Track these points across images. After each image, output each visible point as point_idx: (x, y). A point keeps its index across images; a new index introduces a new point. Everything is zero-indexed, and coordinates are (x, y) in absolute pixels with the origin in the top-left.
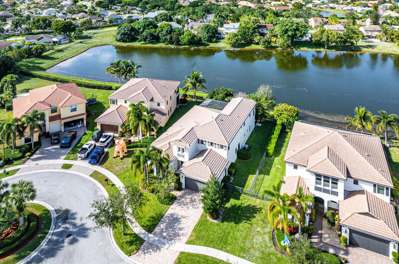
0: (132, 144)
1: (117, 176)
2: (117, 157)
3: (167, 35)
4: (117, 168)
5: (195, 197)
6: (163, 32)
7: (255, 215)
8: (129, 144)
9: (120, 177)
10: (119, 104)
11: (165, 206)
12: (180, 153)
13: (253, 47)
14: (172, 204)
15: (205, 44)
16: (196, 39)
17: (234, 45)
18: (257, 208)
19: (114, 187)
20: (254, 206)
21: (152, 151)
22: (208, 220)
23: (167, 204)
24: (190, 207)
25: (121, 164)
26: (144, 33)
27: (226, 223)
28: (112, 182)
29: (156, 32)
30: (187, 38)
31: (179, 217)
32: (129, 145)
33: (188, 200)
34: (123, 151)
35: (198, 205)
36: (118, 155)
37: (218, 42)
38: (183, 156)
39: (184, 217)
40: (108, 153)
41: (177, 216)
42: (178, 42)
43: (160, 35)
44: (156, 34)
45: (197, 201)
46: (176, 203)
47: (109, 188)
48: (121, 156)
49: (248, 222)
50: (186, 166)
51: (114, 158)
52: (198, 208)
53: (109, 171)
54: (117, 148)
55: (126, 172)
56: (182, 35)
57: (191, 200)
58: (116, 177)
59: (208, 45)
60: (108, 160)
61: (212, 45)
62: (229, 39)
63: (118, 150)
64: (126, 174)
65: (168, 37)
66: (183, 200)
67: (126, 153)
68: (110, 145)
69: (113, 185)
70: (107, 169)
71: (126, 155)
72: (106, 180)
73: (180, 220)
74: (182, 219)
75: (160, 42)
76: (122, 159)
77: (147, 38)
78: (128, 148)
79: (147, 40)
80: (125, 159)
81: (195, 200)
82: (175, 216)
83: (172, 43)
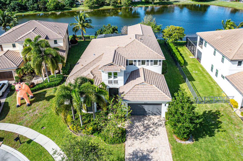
0: (37, 87)
1: (30, 127)
2: (22, 104)
3: (33, 4)
4: (27, 118)
5: (146, 122)
6: (30, 2)
7: (219, 120)
8: (33, 87)
9: (35, 127)
10: (5, 50)
11: (119, 145)
12: (112, 79)
13: (105, 7)
14: (126, 140)
15: (68, 9)
16: (60, 4)
17: (91, 7)
18: (214, 113)
19: (32, 143)
20: (209, 112)
21: (81, 83)
22: (181, 144)
23: (119, 143)
24: (149, 136)
25: (31, 111)
26: (12, 4)
27: (201, 140)
28: (26, 138)
29: (22, 2)
30: (52, 4)
31: (145, 154)
32: (33, 89)
33: (142, 128)
34: (28, 96)
35: (156, 130)
36: (23, 102)
37: (78, 7)
38: (116, 82)
39: (152, 152)
40: (6, 104)
41: (142, 154)
42: (45, 9)
43: (27, 5)
44: (23, 4)
45: (151, 125)
46: (129, 137)
47: (25, 148)
48: (27, 103)
49: (220, 129)
50: (126, 92)
51: (18, 106)
52: (158, 134)
53: (16, 124)
54: (18, 95)
55: (41, 119)
56: (48, 3)
57: (144, 127)
58: (30, 130)
59: (71, 9)
60: (10, 111)
61: (74, 9)
62: (87, 2)
63: (22, 96)
64: (42, 122)
65: (35, 5)
66: (135, 130)
67: (32, 98)
68: (6, 94)
69: (30, 141)
70: (11, 122)
71: (33, 99)
72: (17, 139)
73: (150, 157)
74: (152, 154)
75: (28, 11)
76: (29, 105)
77: (15, 8)
78: (33, 91)
79: (16, 9)
80: (33, 104)
81: (149, 125)
82: (140, 154)
83: (40, 10)
